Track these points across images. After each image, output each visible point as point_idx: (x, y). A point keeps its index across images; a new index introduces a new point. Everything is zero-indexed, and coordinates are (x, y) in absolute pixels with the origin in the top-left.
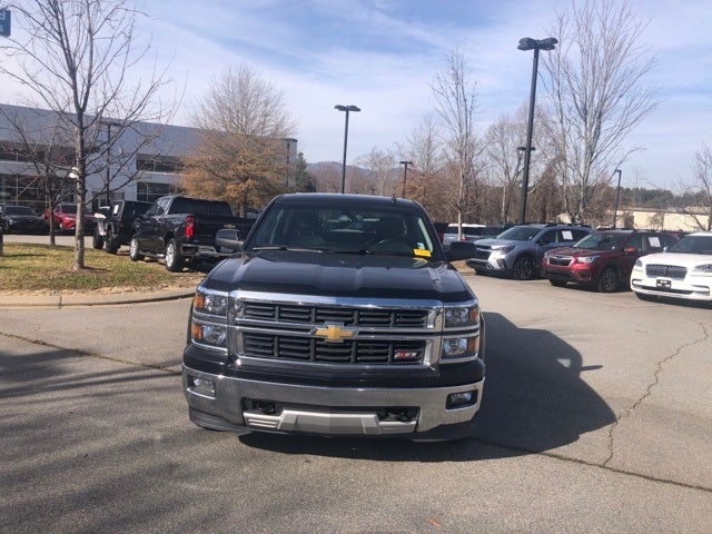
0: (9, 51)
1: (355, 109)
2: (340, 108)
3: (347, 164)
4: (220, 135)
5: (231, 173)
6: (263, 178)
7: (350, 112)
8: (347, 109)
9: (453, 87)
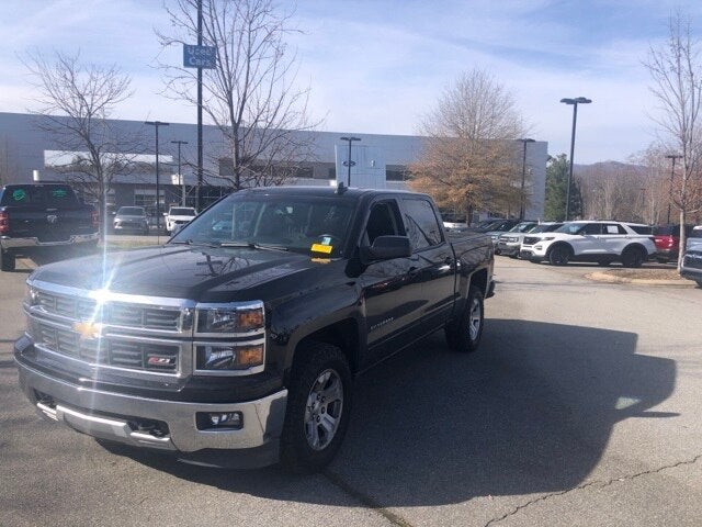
0: (184, 80)
1: (584, 101)
2: (565, 101)
3: (574, 162)
4: (445, 141)
5: (453, 177)
6: (486, 181)
7: (579, 105)
8: (574, 102)
9: (674, 61)
